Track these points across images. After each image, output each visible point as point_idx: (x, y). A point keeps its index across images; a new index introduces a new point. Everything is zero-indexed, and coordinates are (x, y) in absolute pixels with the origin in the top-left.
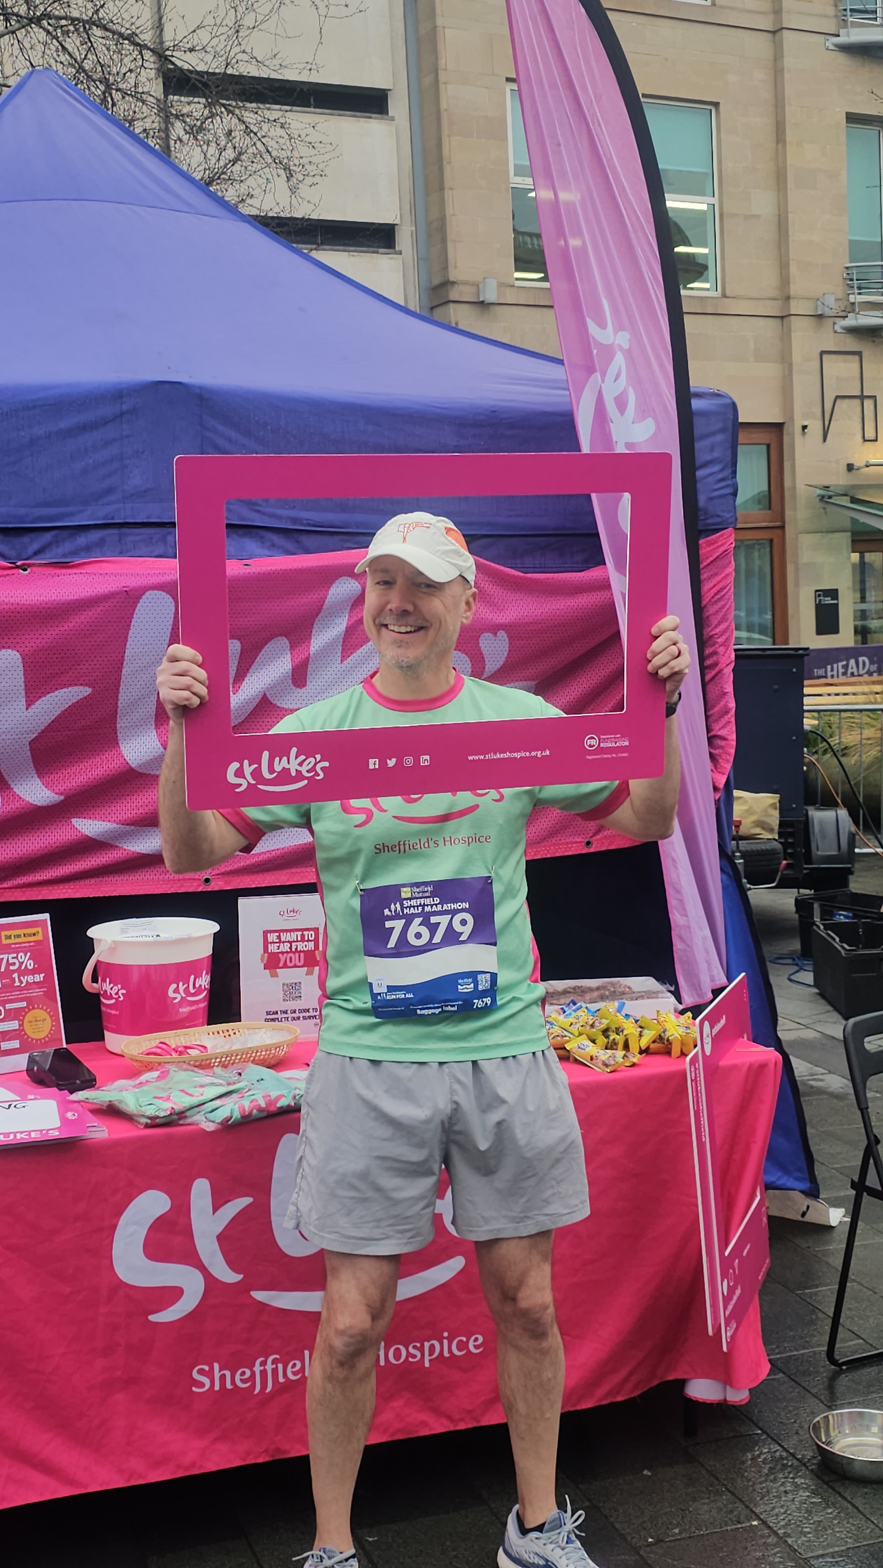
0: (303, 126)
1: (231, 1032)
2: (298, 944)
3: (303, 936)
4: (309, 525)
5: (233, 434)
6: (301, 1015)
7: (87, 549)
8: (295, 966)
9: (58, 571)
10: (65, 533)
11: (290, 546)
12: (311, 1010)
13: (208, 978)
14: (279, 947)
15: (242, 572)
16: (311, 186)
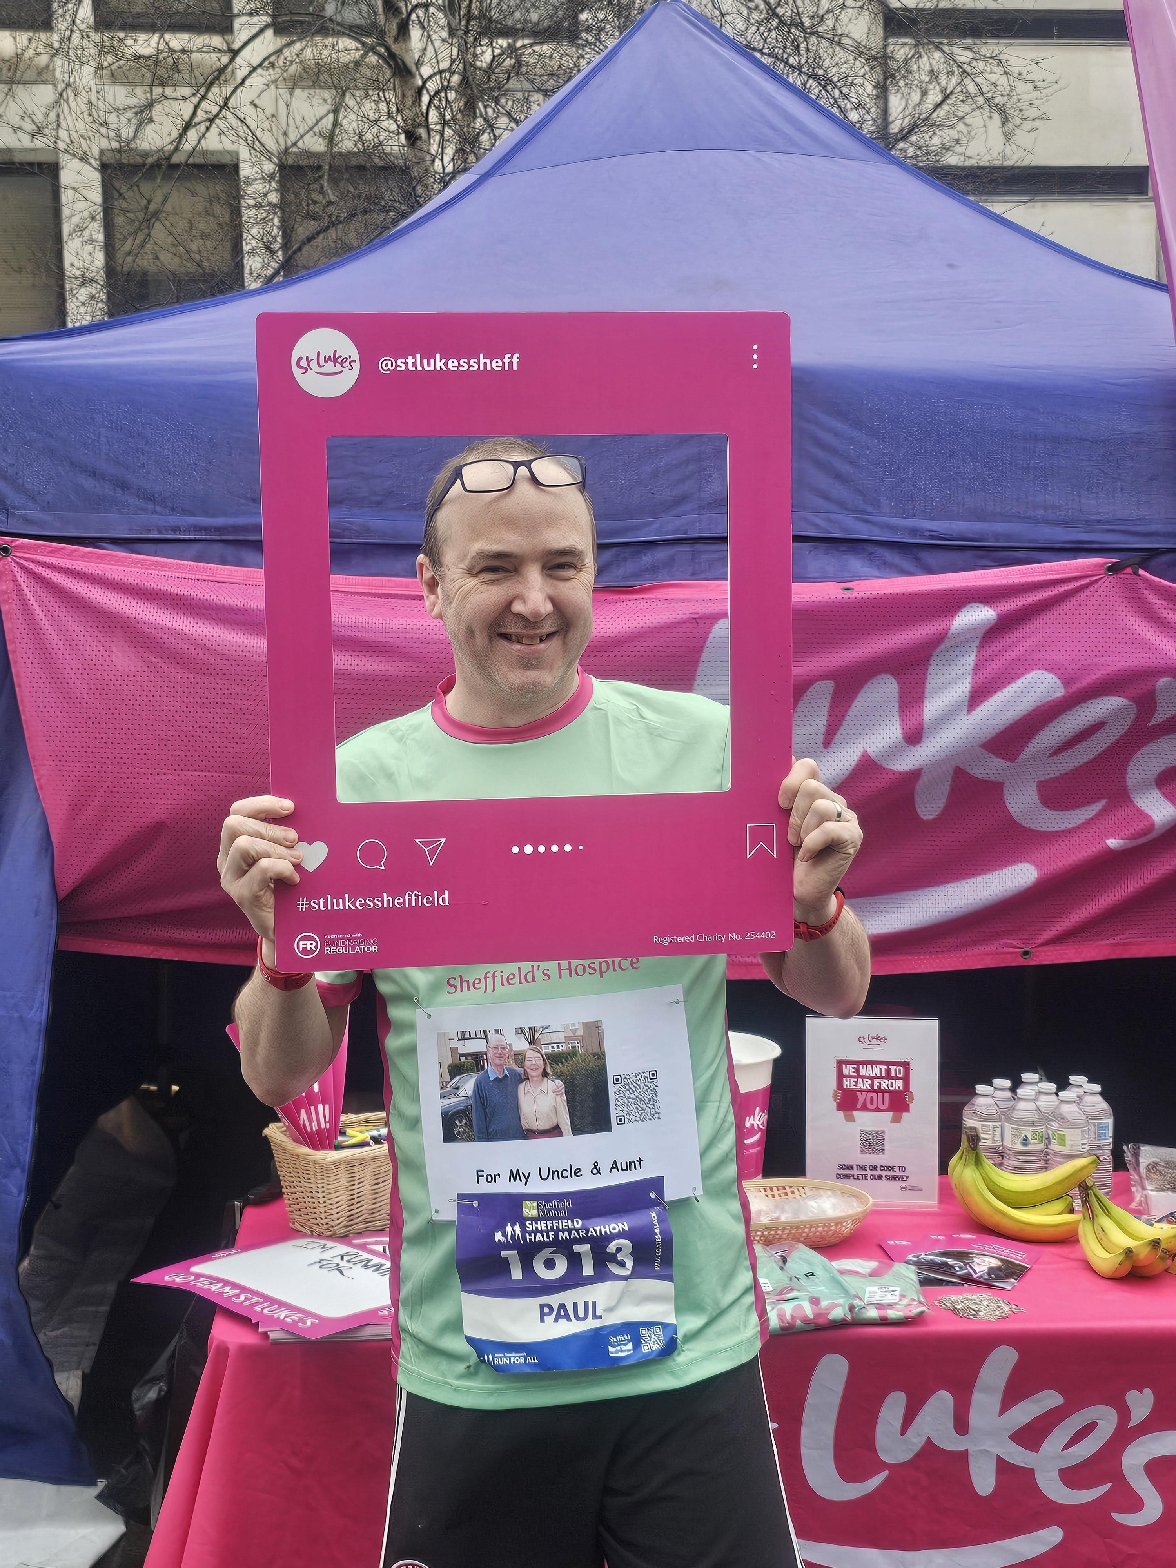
0: (1025, 62)
1: (788, 1190)
2: (882, 1081)
3: (888, 1071)
4: (932, 537)
5: (839, 426)
6: (884, 1173)
7: (654, 569)
8: (878, 1109)
9: (616, 597)
10: (629, 550)
11: (906, 564)
12: (897, 1169)
13: (765, 1117)
14: (856, 1082)
15: (839, 597)
16: (1029, 132)
